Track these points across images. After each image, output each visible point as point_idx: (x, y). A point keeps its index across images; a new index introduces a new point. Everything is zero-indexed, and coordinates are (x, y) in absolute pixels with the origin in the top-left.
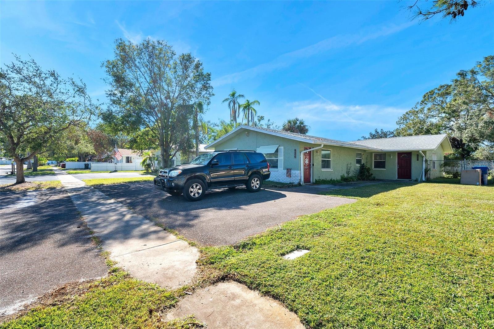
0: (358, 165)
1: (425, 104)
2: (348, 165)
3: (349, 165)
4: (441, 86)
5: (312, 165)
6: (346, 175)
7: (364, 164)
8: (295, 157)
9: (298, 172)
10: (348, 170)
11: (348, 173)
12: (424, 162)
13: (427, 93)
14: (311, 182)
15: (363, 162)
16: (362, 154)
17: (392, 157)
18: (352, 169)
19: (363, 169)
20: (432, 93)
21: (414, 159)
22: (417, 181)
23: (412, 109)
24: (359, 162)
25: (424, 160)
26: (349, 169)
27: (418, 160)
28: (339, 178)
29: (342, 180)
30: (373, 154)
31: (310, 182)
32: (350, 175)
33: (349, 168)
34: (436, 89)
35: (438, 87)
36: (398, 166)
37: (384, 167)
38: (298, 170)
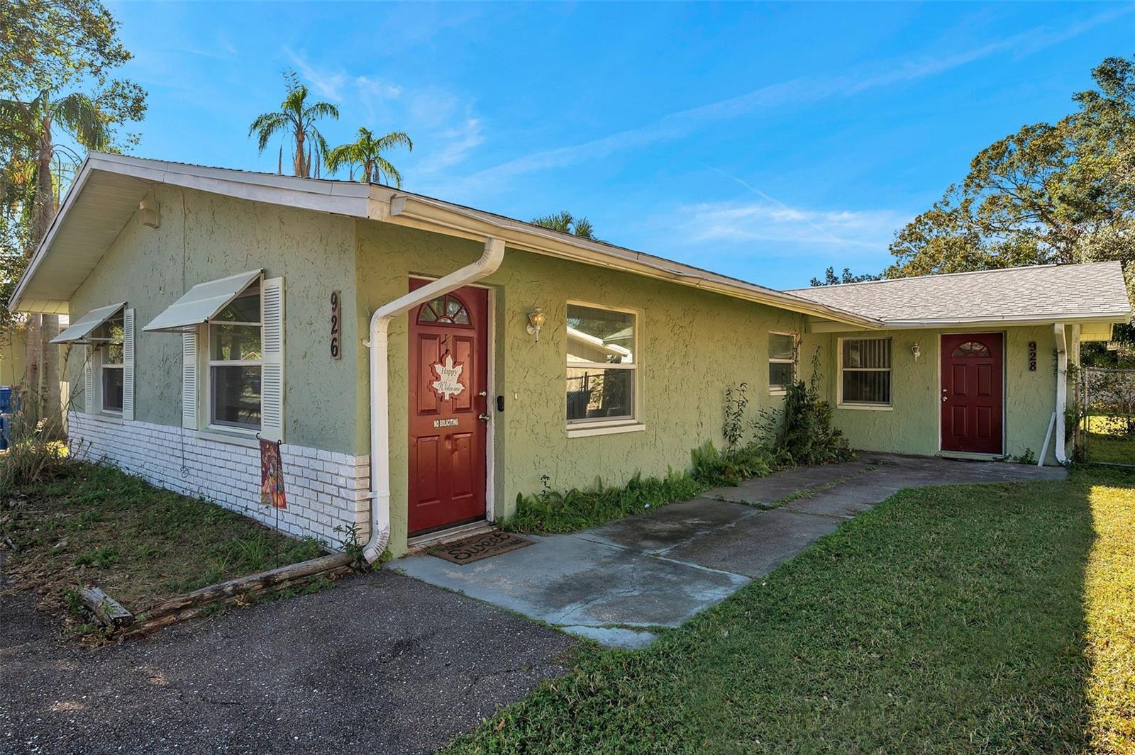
0: (779, 392)
1: (979, 185)
2: (729, 392)
3: (736, 396)
4: (1027, 131)
5: (492, 407)
6: (720, 445)
7: (802, 385)
8: (335, 350)
9: (346, 466)
10: (730, 420)
11: (731, 433)
12: (1062, 379)
13: (986, 151)
14: (491, 518)
15: (799, 376)
16: (796, 338)
17: (918, 354)
18: (752, 411)
19: (798, 410)
20: (999, 151)
21: (1015, 362)
22: (1030, 463)
23: (935, 206)
24: (780, 375)
25: (1063, 365)
26: (738, 414)
27: (1033, 367)
28: (681, 465)
29: (696, 475)
30: (840, 341)
31: (483, 516)
32: (742, 444)
33: (735, 409)
34: (1012, 137)
35: (1016, 131)
36: (943, 394)
37: (886, 399)
38: (346, 448)
